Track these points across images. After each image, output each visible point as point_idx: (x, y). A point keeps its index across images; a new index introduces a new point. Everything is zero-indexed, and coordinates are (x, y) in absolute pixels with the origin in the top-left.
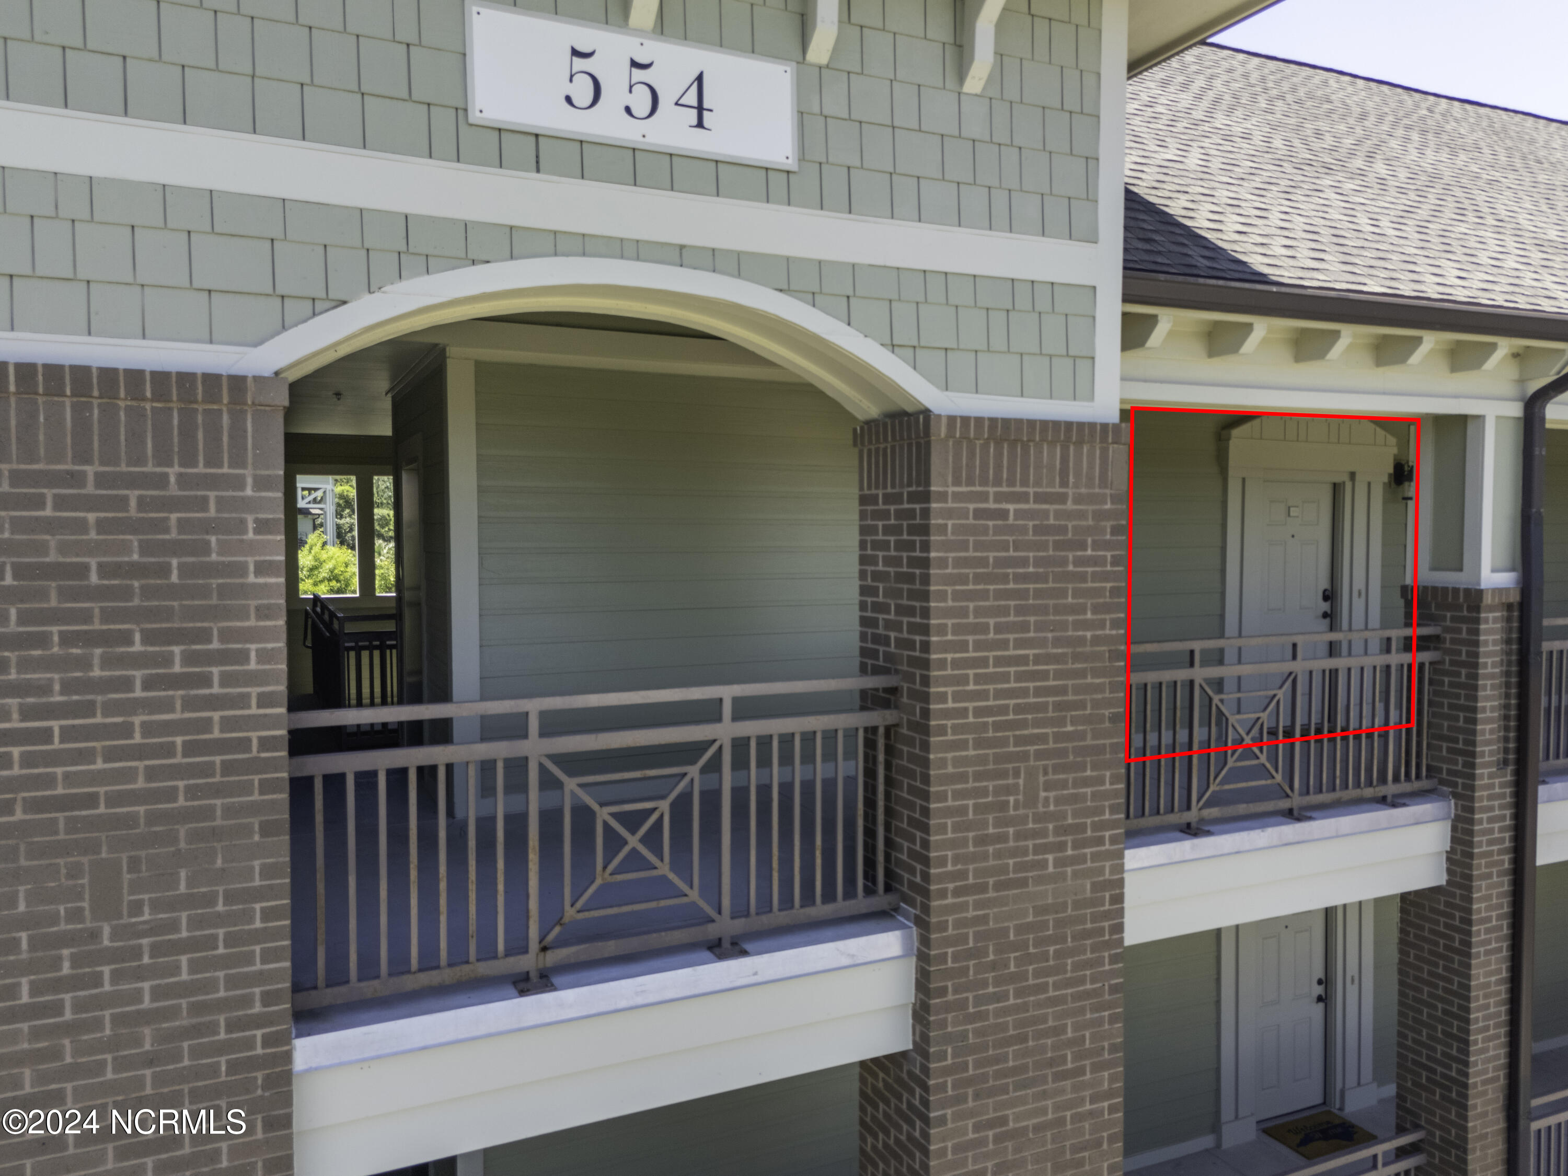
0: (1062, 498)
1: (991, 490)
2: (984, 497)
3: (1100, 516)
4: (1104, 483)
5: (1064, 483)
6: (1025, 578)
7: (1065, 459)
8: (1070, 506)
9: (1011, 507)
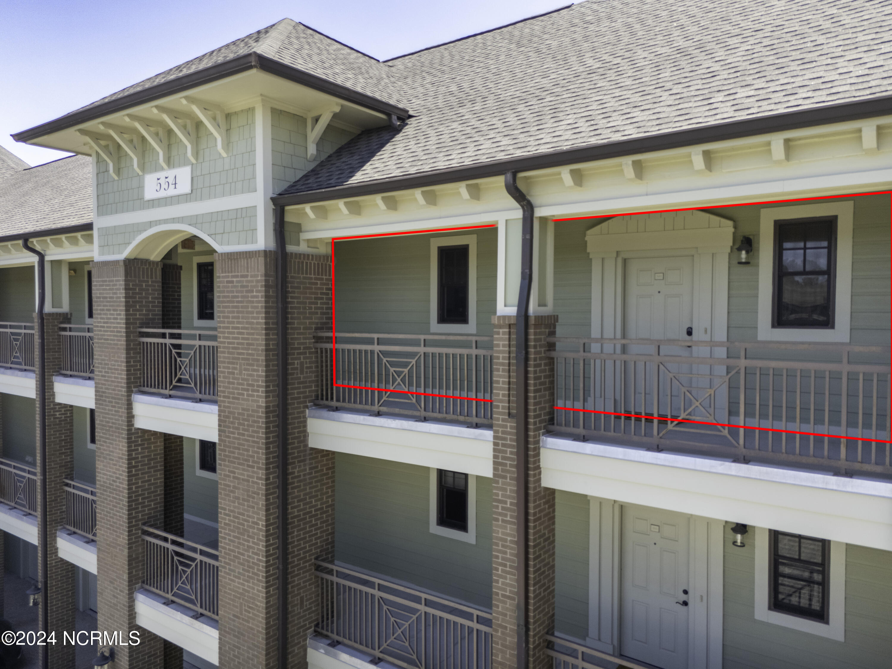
0: (247, 276)
1: (230, 274)
2: (228, 277)
3: (257, 281)
4: (258, 271)
5: (248, 271)
6: (238, 302)
7: (247, 264)
8: (249, 279)
9: (235, 279)
